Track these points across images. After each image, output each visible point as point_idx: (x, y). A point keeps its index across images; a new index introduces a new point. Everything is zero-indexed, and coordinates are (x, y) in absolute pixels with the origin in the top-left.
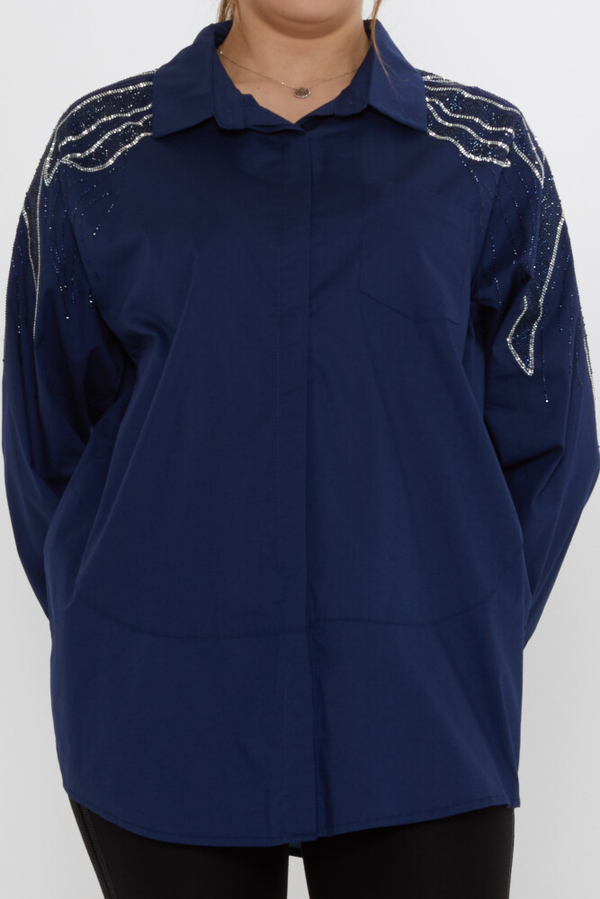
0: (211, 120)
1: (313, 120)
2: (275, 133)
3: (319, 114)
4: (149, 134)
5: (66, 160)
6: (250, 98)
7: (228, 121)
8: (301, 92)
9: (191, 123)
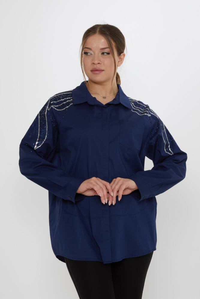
0: (87, 102)
1: (108, 105)
2: (100, 107)
3: (110, 103)
4: (72, 104)
5: (52, 106)
6: (95, 98)
7: (91, 103)
8: (104, 98)
9: (82, 102)
